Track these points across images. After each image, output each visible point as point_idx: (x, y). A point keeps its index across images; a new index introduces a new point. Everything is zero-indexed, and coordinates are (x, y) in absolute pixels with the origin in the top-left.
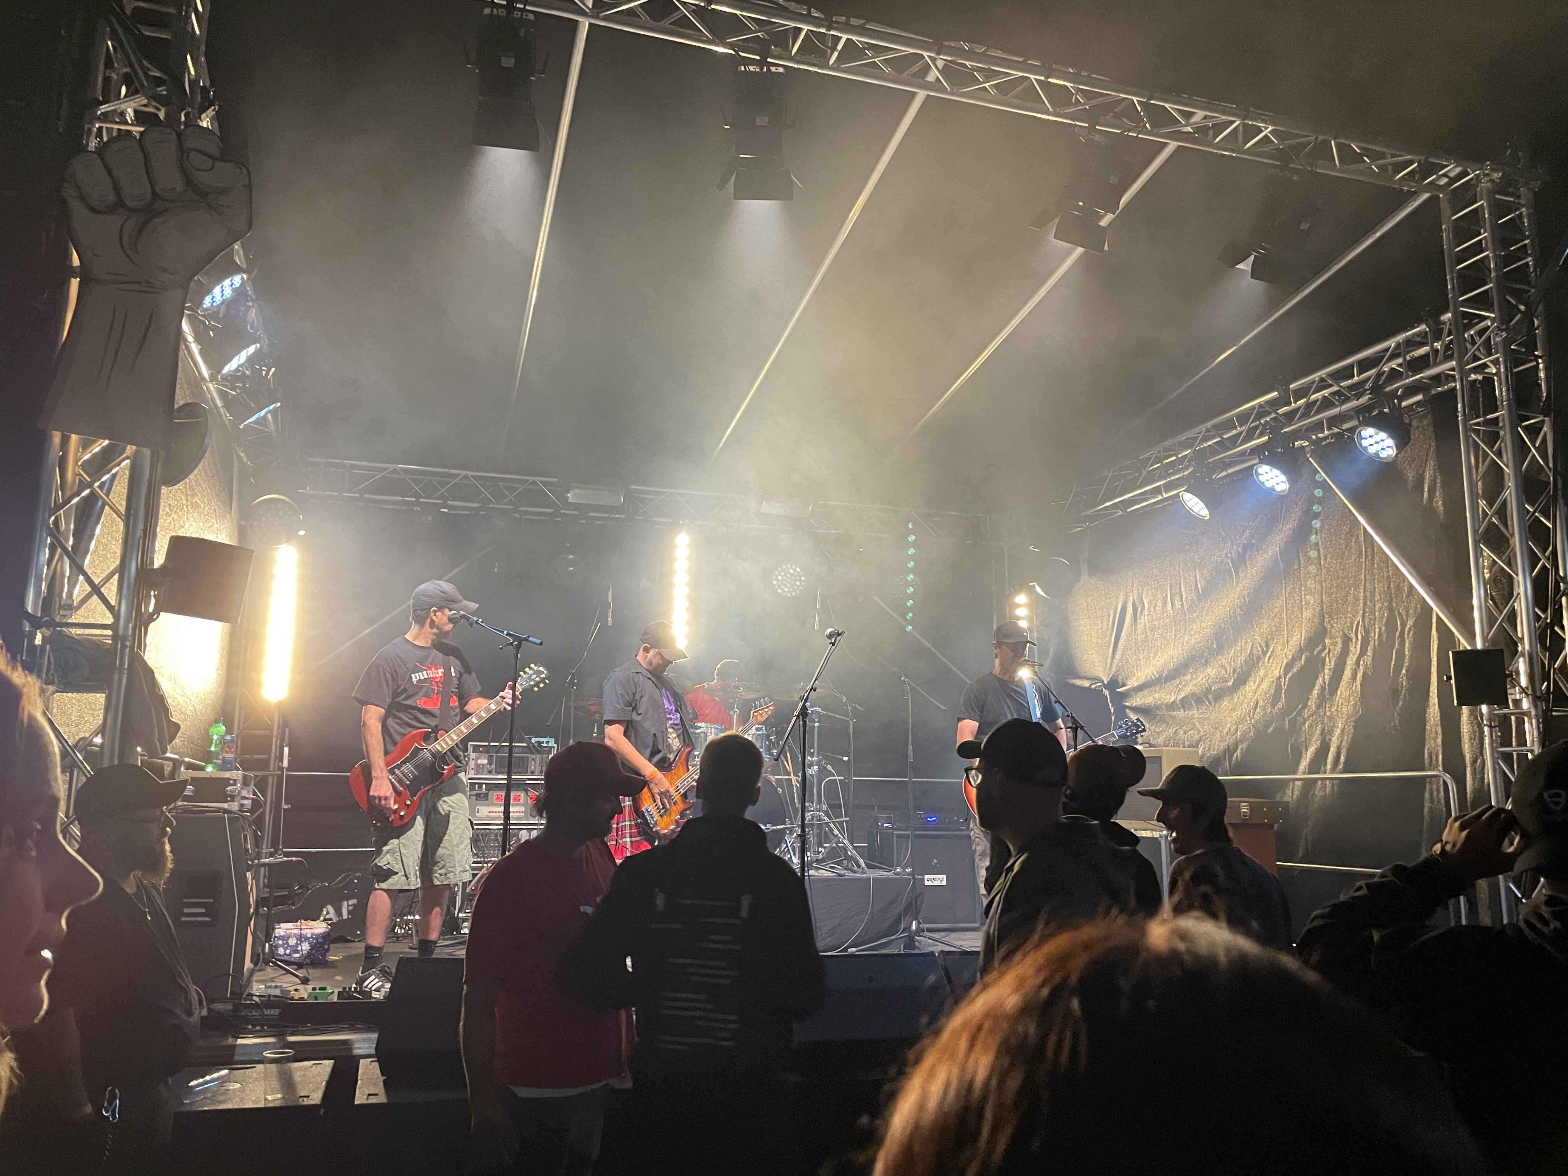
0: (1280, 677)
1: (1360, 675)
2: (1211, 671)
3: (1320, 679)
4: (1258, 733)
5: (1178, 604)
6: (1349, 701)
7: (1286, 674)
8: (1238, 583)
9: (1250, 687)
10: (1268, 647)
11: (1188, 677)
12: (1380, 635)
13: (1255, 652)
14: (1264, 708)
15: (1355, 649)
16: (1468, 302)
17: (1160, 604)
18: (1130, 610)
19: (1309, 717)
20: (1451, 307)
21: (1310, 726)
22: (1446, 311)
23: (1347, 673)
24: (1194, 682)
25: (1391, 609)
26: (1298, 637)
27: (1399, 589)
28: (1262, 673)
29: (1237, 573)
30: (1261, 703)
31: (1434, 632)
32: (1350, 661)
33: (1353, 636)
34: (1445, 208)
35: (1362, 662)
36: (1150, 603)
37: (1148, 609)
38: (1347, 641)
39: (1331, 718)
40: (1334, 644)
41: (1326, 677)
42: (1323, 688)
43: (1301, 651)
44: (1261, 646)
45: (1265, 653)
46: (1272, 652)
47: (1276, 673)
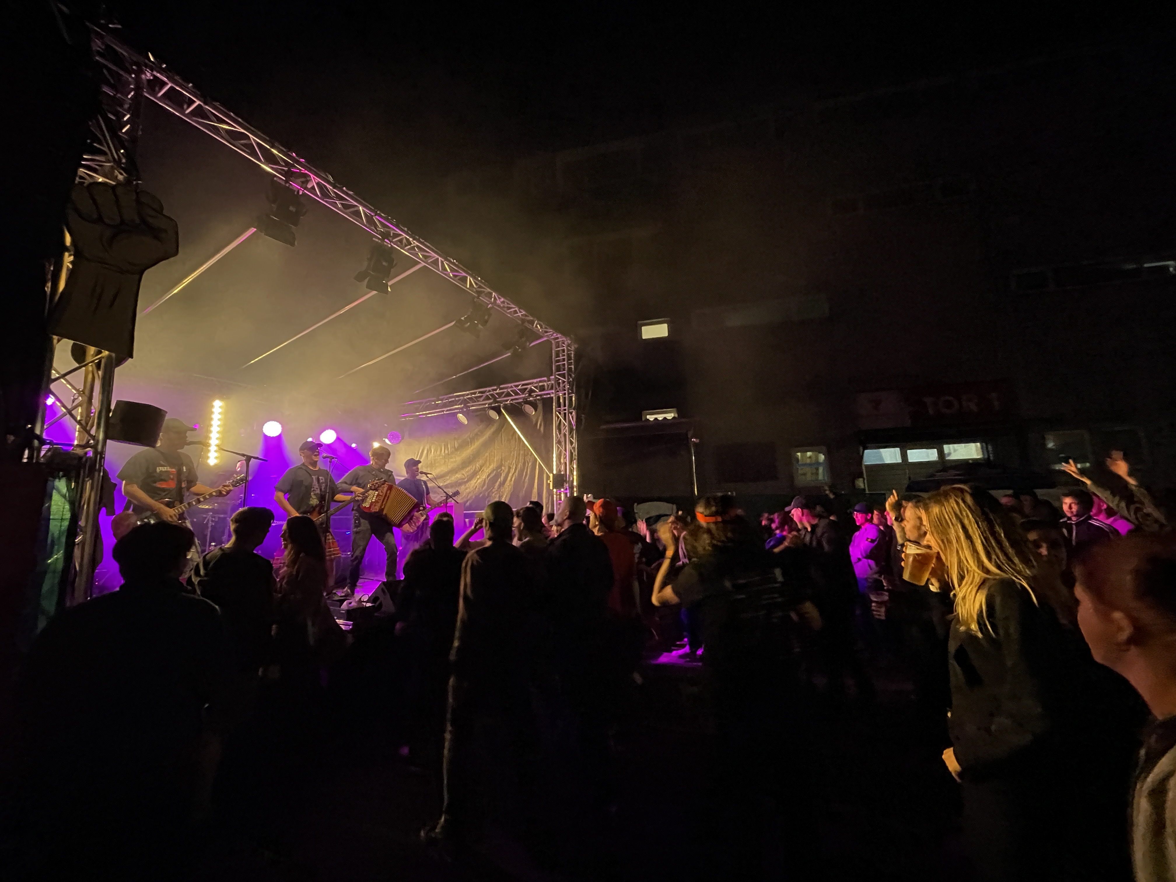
0: (485, 479)
1: (513, 479)
2: (458, 476)
3: (499, 480)
4: (476, 497)
5: (446, 452)
6: (509, 487)
7: (488, 477)
8: (471, 446)
9: (473, 482)
10: (481, 469)
11: (448, 478)
12: (521, 467)
13: (476, 470)
14: (479, 488)
15: (512, 471)
16: (559, 375)
17: (439, 450)
18: (425, 452)
19: (495, 492)
20: (554, 375)
21: (495, 494)
22: (552, 375)
23: (509, 478)
24: (451, 479)
25: (524, 459)
26: (493, 466)
27: (528, 454)
28: (478, 477)
29: (471, 445)
30: (478, 487)
31: (537, 467)
32: (510, 475)
33: (512, 466)
34: (554, 346)
35: (514, 475)
36: (434, 451)
37: (434, 452)
38: (510, 468)
39: (502, 492)
40: (505, 469)
41: (502, 479)
42: (500, 482)
43: (494, 470)
44: (479, 468)
45: (480, 470)
46: (483, 470)
47: (484, 477)
